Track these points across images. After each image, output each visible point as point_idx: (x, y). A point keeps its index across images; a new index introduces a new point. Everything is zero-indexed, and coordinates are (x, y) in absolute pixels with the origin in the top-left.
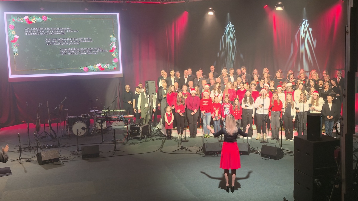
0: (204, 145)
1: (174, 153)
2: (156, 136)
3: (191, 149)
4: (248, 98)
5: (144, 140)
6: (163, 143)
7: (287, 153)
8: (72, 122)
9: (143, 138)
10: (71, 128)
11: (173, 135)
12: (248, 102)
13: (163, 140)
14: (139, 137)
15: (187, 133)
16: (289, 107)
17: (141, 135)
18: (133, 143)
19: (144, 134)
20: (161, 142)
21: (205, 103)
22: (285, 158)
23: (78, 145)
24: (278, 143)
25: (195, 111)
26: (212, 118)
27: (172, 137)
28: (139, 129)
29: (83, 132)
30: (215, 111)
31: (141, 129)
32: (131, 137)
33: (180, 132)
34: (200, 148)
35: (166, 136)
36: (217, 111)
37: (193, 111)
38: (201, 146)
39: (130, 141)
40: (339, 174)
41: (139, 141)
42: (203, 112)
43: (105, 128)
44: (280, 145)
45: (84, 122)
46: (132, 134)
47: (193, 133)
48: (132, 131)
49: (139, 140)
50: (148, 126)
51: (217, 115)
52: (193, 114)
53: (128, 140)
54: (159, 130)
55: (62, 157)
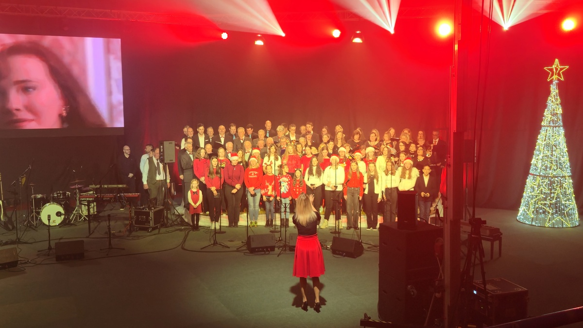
0: (249, 238)
1: (203, 250)
2: (175, 225)
3: (229, 244)
4: (314, 168)
5: (156, 231)
6: (186, 236)
7: (368, 248)
8: (41, 203)
9: (154, 229)
10: (38, 214)
13: (187, 232)
14: (149, 228)
15: (224, 220)
17: (152, 224)
18: (139, 237)
19: (156, 222)
20: (182, 234)
21: (253, 175)
22: (365, 255)
23: (49, 240)
24: (355, 234)
25: (238, 186)
27: (201, 226)
28: (148, 214)
29: (58, 220)
30: (267, 187)
31: (152, 215)
32: (135, 226)
34: (242, 242)
35: (191, 226)
36: (270, 188)
38: (245, 239)
39: (134, 233)
40: (441, 277)
41: (148, 234)
43: (94, 213)
44: (358, 237)
45: (61, 205)
46: (137, 222)
47: (234, 220)
48: (138, 218)
49: (148, 232)
50: (161, 211)
51: (269, 193)
52: (234, 191)
53: (130, 231)
54: (180, 216)
55: (22, 259)
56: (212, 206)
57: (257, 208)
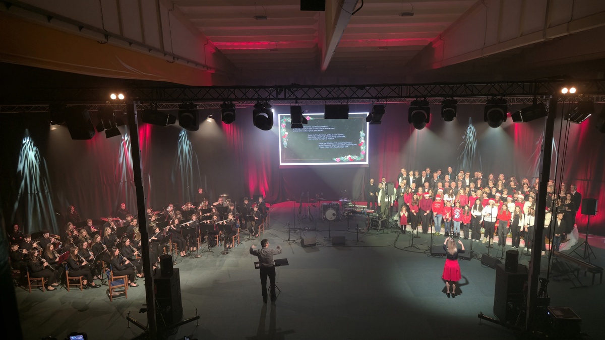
1: (405, 249)
2: (392, 228)
4: (478, 206)
5: (382, 231)
6: (398, 237)
8: (326, 208)
9: (380, 230)
10: (325, 213)
11: (407, 229)
12: (477, 209)
15: (420, 229)
16: (517, 218)
17: (380, 227)
18: (372, 234)
19: (382, 226)
20: (395, 235)
21: (437, 206)
25: (428, 212)
26: (443, 220)
28: (378, 222)
29: (334, 218)
30: (446, 213)
31: (380, 223)
32: (371, 227)
33: (414, 227)
36: (448, 214)
37: (426, 212)
39: (371, 231)
41: (378, 233)
42: (435, 214)
45: (335, 210)
46: (372, 225)
47: (425, 230)
48: (372, 223)
49: (378, 231)
50: (386, 220)
51: (447, 217)
52: (425, 214)
53: (368, 230)
54: (395, 221)
56: (413, 220)
57: (440, 225)
